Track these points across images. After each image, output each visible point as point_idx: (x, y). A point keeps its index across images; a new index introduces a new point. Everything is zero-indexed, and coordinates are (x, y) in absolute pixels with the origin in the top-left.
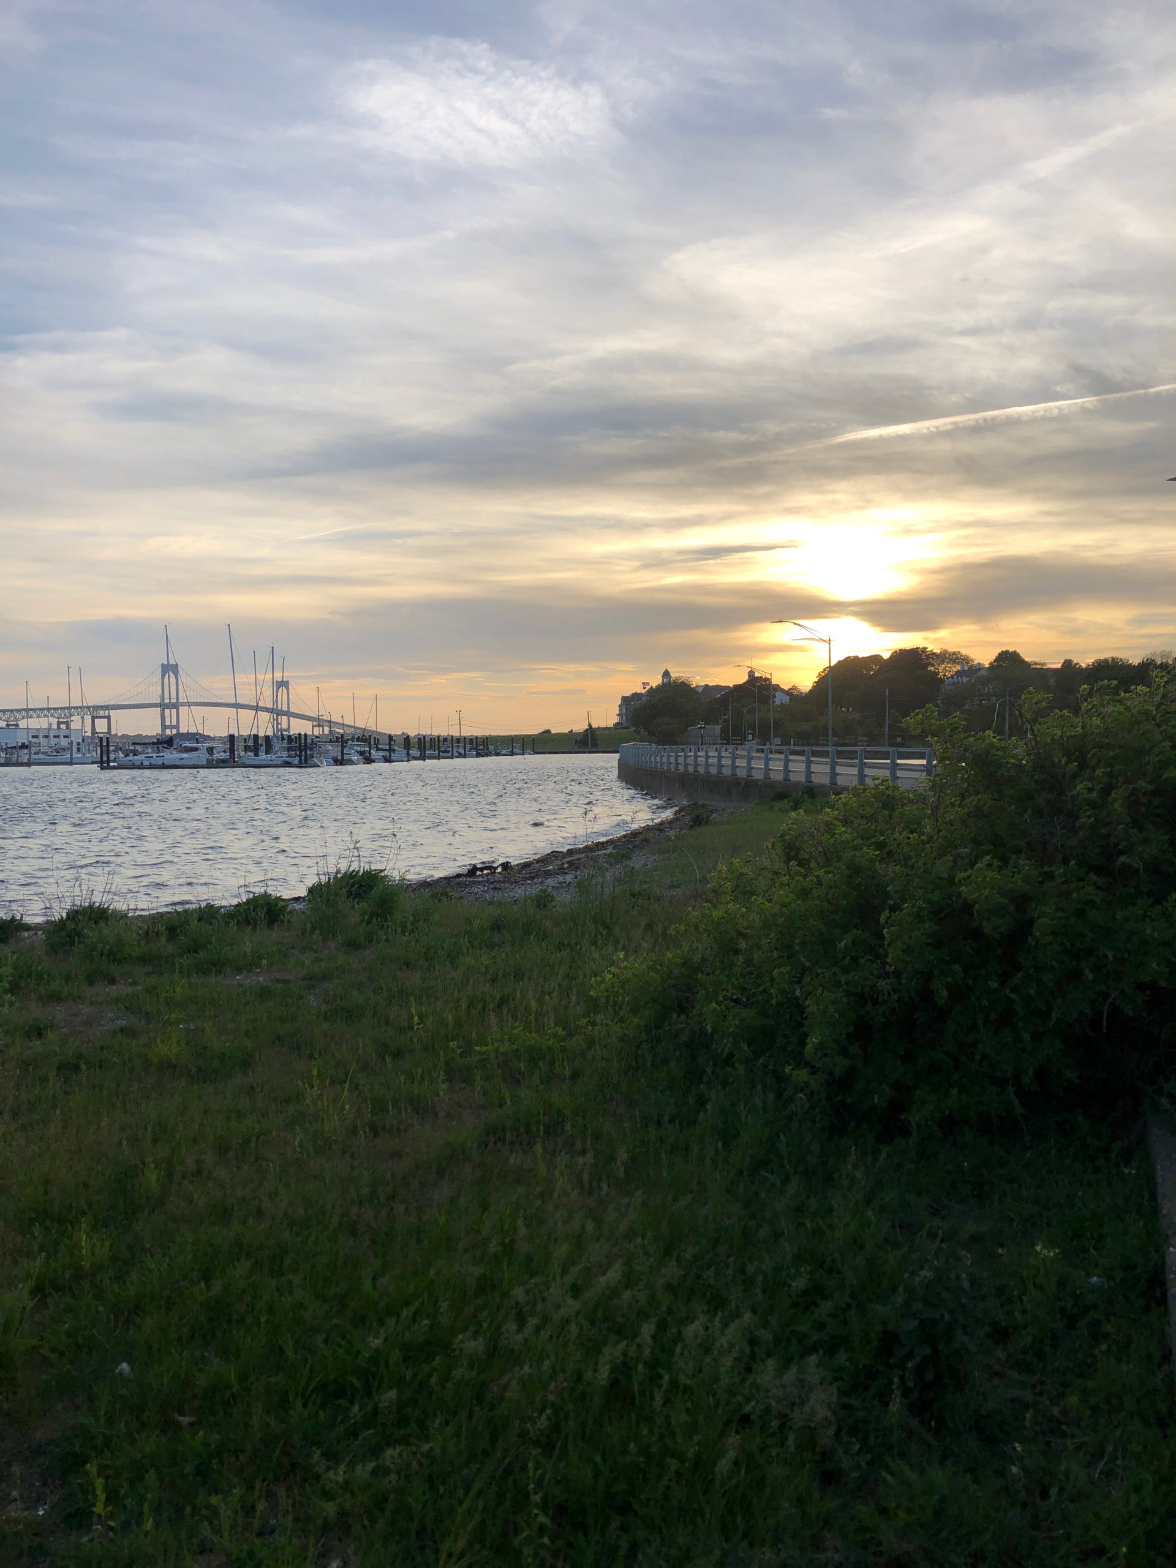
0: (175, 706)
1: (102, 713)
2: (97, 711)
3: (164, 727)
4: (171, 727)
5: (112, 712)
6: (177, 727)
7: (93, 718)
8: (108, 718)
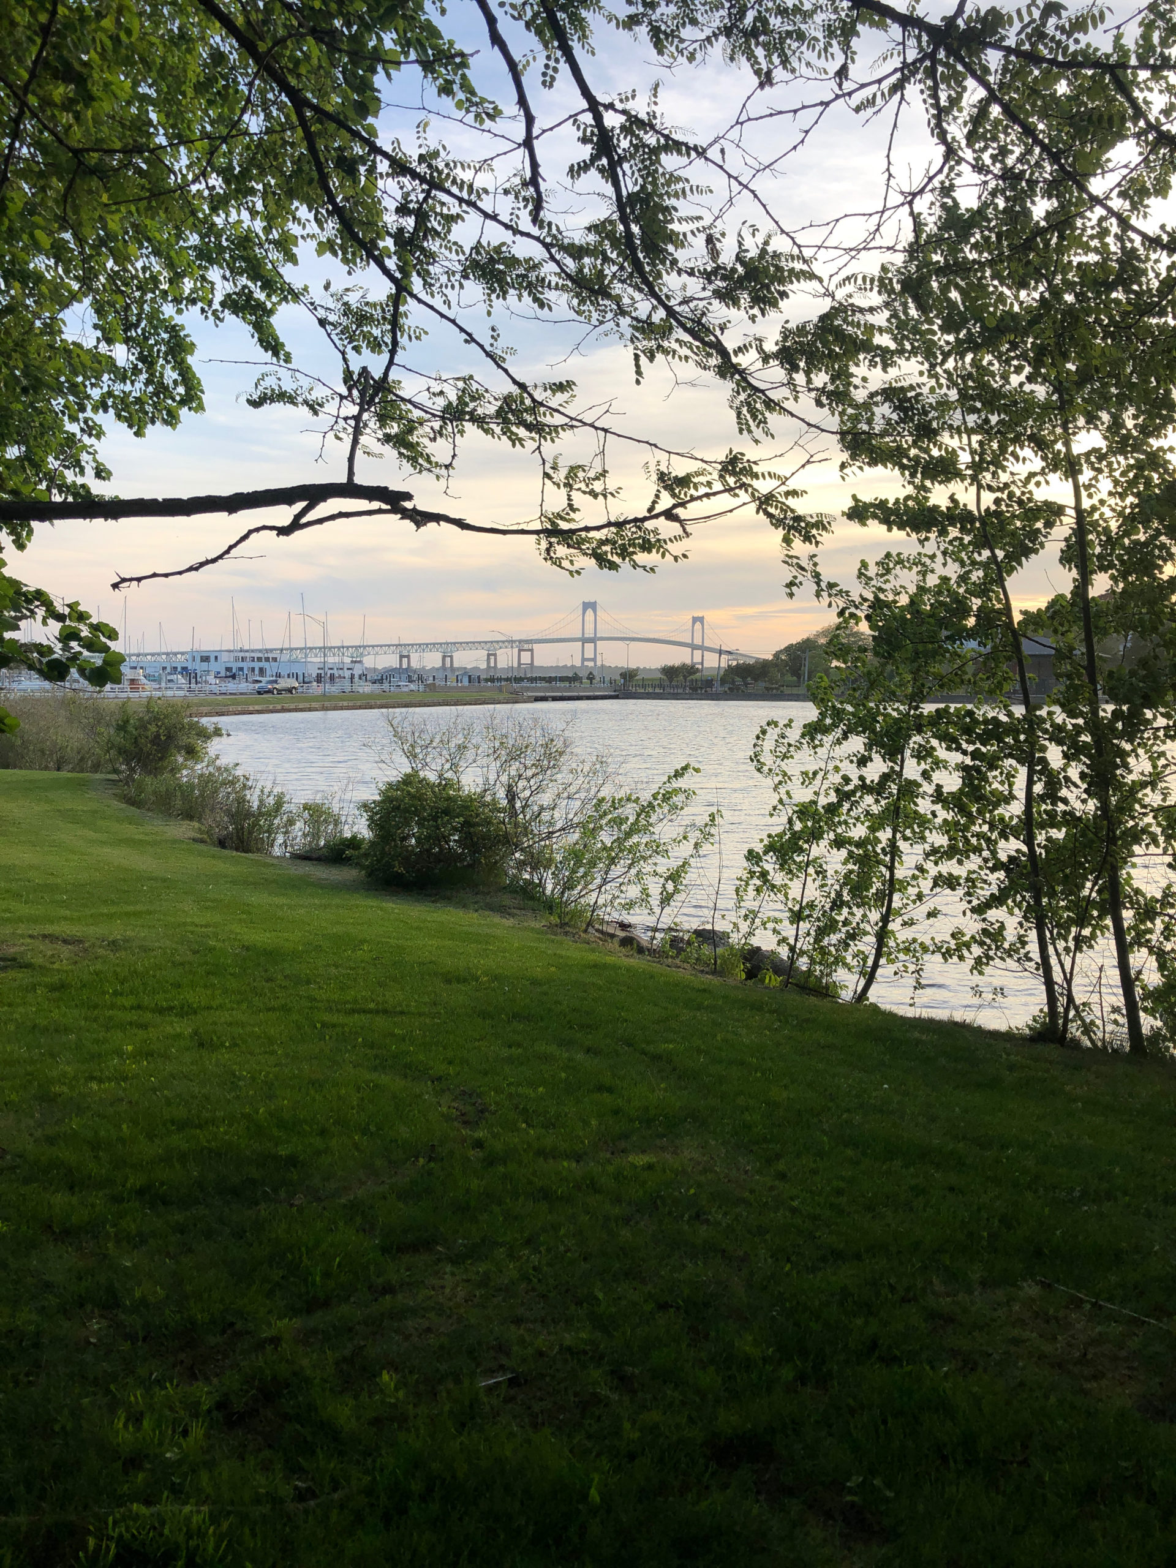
0: (593, 640)
1: (526, 646)
2: (524, 645)
3: (584, 660)
4: (589, 660)
5: (535, 646)
6: (594, 660)
7: (520, 651)
8: (532, 650)
